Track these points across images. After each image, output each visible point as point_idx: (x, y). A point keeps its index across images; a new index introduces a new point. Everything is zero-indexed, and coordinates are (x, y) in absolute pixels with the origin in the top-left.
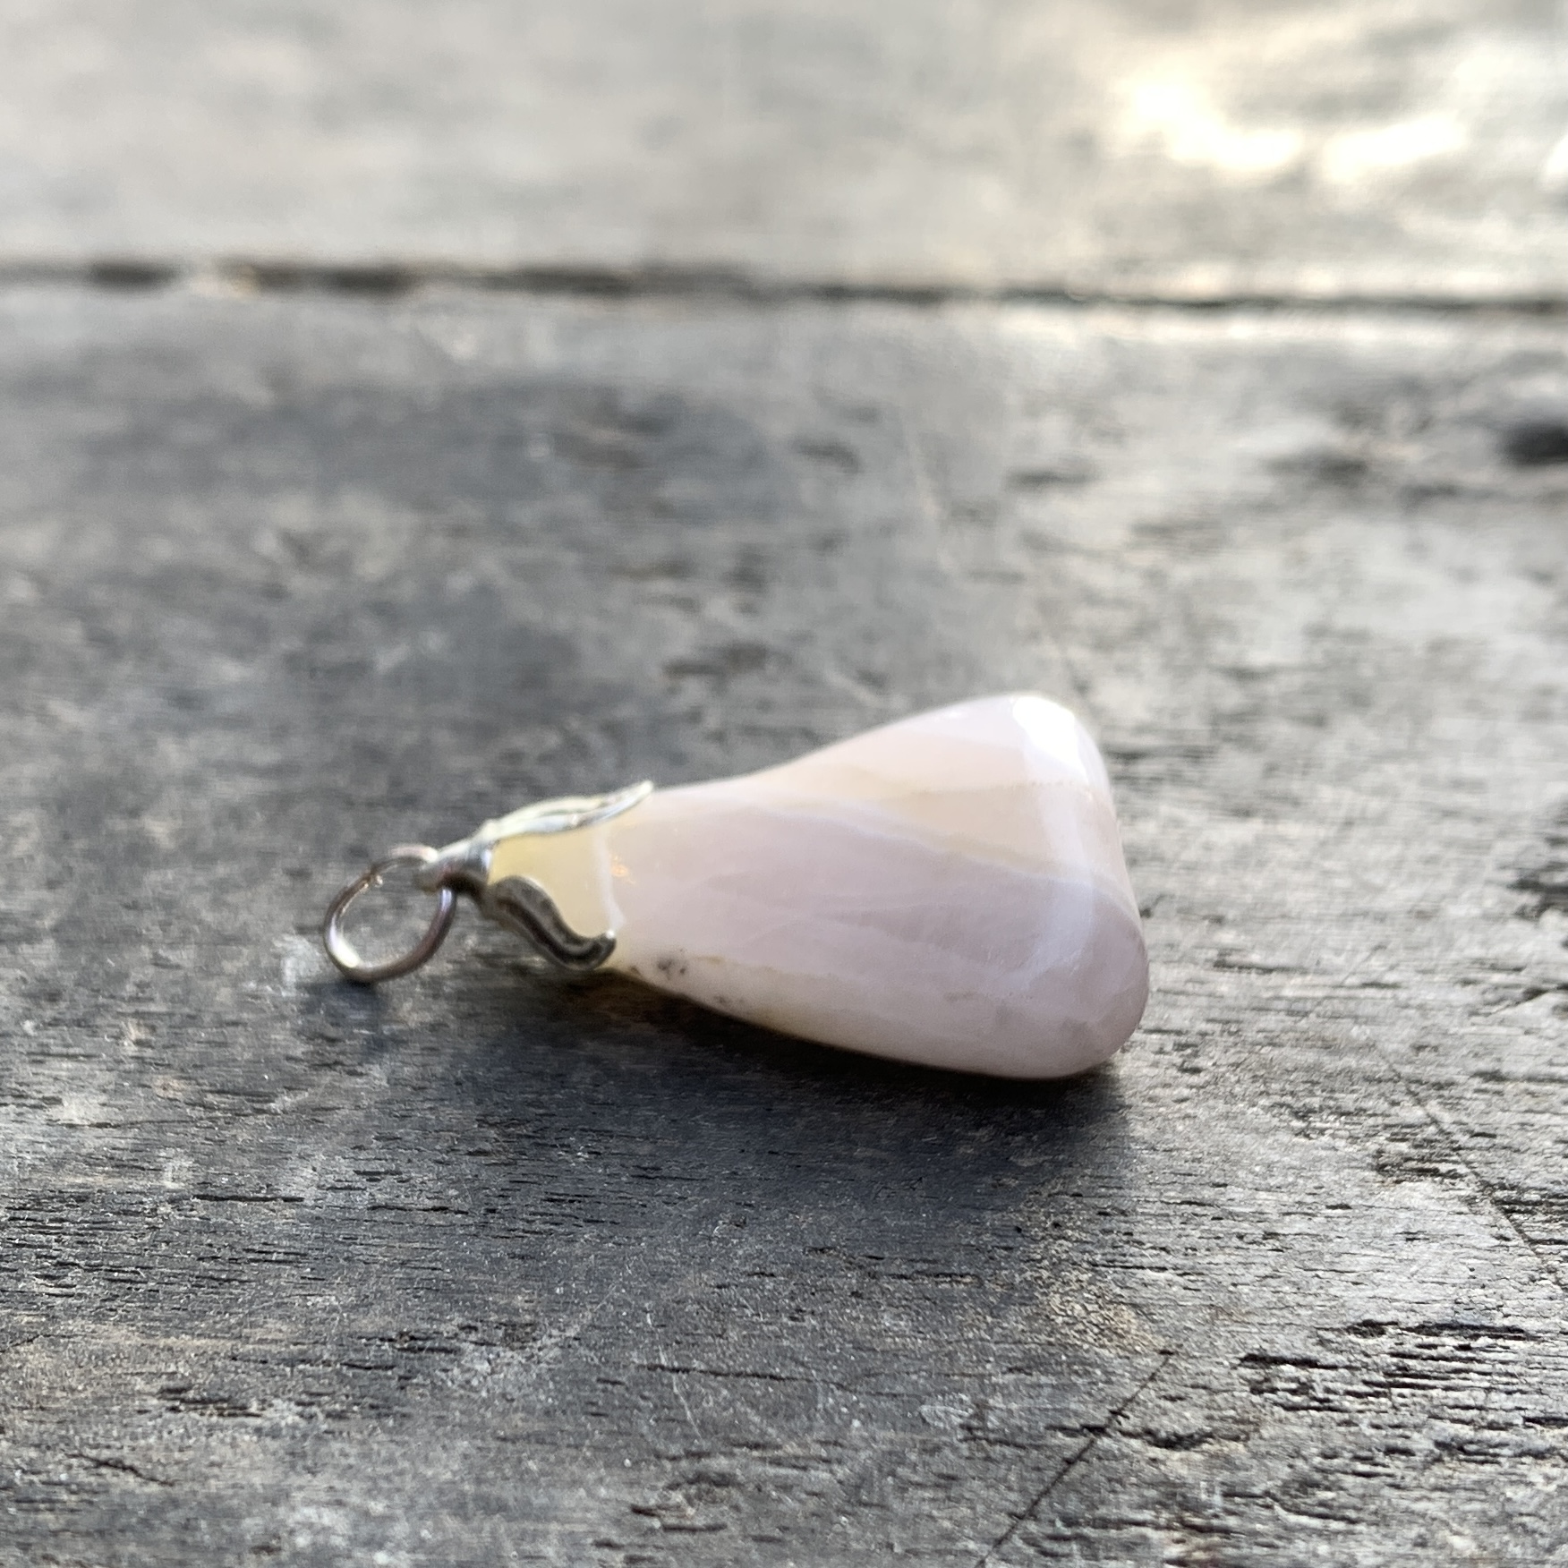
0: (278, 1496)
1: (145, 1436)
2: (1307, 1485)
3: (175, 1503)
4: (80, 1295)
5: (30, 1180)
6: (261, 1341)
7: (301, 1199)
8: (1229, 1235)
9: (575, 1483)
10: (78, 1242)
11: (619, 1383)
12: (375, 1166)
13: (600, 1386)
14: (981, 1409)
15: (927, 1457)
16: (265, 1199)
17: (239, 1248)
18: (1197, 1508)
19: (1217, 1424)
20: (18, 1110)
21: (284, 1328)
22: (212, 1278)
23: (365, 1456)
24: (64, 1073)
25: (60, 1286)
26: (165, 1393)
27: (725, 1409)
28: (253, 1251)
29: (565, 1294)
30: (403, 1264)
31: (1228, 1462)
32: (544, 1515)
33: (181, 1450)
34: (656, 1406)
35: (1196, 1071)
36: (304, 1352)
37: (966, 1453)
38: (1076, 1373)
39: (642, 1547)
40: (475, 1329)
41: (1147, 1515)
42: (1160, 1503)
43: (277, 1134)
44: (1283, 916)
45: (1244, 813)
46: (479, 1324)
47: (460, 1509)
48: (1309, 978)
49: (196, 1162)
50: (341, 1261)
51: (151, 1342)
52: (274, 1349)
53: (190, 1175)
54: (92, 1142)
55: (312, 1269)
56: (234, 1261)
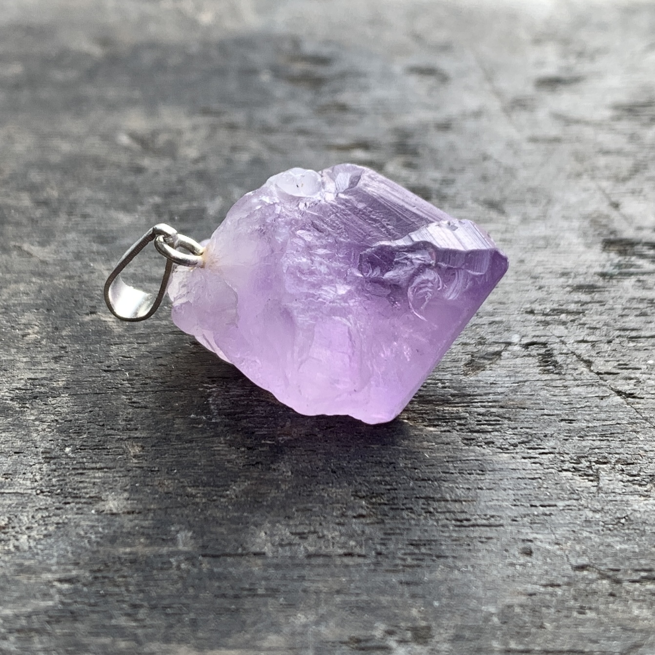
5: (98, 551)
7: (264, 553)
12: (300, 529)
16: (242, 555)
20: (78, 506)
24: (98, 480)
28: (246, 589)
43: (236, 512)
49: (194, 532)
53: (193, 541)
54: (127, 522)
55: (285, 598)
56: (236, 597)
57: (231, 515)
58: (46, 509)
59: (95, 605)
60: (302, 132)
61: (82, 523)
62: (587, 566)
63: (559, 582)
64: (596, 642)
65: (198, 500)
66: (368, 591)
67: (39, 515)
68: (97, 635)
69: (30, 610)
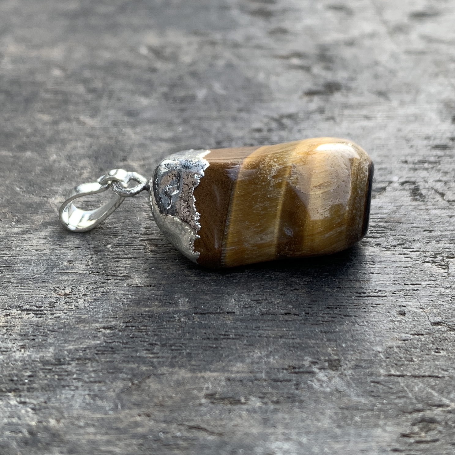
0: (264, 437)
1: (205, 414)
4: (163, 357)
5: (128, 310)
6: (238, 372)
7: (234, 312)
9: (376, 426)
10: (155, 335)
12: (257, 297)
13: (372, 384)
16: (220, 313)
17: (217, 334)
20: (115, 281)
21: (244, 366)
22: (210, 347)
24: (128, 265)
25: (152, 353)
26: (207, 396)
27: (423, 391)
28: (222, 335)
29: (346, 346)
30: (281, 337)
33: (221, 419)
36: (255, 376)
40: (317, 363)
43: (216, 286)
46: (318, 361)
49: (189, 299)
50: (257, 337)
51: (195, 375)
52: (244, 375)
53: (189, 305)
54: (147, 292)
55: (247, 341)
56: (216, 339)
57: (213, 288)
58: (95, 283)
59: (127, 343)
60: (259, 47)
61: (118, 292)
62: (441, 322)
63: (423, 333)
64: (446, 371)
65: (192, 278)
66: (300, 337)
67: (91, 287)
68: (128, 362)
69: (85, 346)
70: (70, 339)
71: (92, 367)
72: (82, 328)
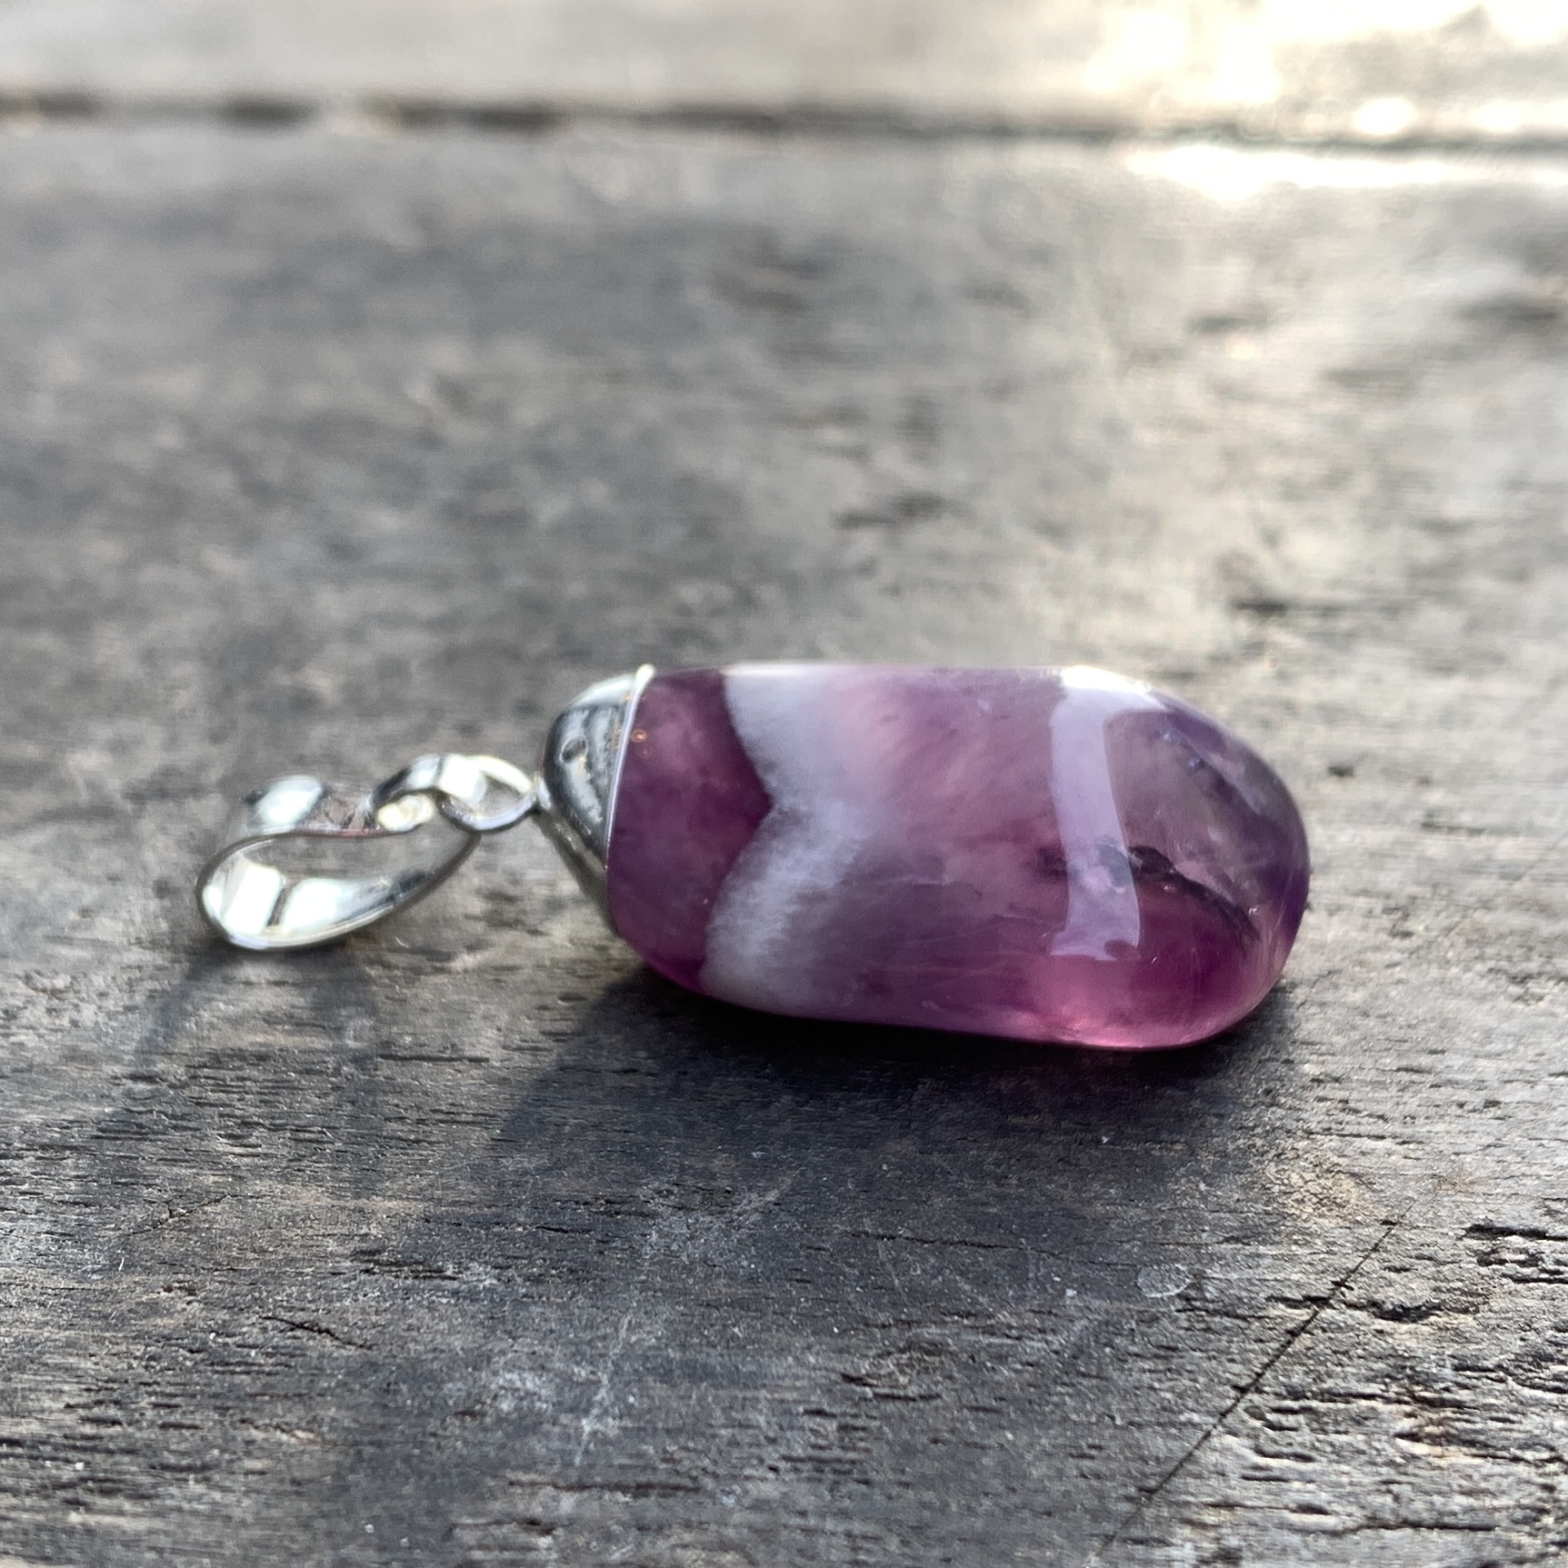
0: (480, 1360)
1: (340, 1298)
2: (1540, 1359)
3: (374, 1366)
4: (267, 1155)
5: (208, 1037)
6: (454, 1203)
8: (1450, 1104)
9: (782, 1351)
10: (261, 1101)
11: (824, 1249)
12: (561, 1027)
13: (804, 1252)
14: (1199, 1280)
15: (1144, 1328)
16: (451, 1060)
17: (427, 1108)
18: (1428, 1381)
19: (1443, 1296)
21: (477, 1191)
22: (400, 1139)
23: (567, 1321)
25: (245, 1146)
26: (357, 1255)
27: (934, 1277)
28: (441, 1111)
29: (763, 1159)
30: (596, 1126)
31: (1459, 1335)
32: (753, 1381)
33: (377, 1313)
34: (862, 1273)
35: (1407, 935)
36: (498, 1216)
37: (1186, 1324)
38: (1296, 1243)
39: (855, 1416)
40: (673, 1193)
41: (1374, 1388)
42: (1388, 1376)
44: (1494, 776)
45: (1446, 668)
46: (676, 1189)
47: (666, 1376)
48: (1521, 840)
50: (532, 1123)
51: (342, 1203)
52: (469, 1211)
53: (372, 1034)
54: (270, 998)
58: (140, 968)
67: (125, 976)
69: (71, 1118)
70: (37, 1097)
71: (77, 1167)
72: (75, 1075)
